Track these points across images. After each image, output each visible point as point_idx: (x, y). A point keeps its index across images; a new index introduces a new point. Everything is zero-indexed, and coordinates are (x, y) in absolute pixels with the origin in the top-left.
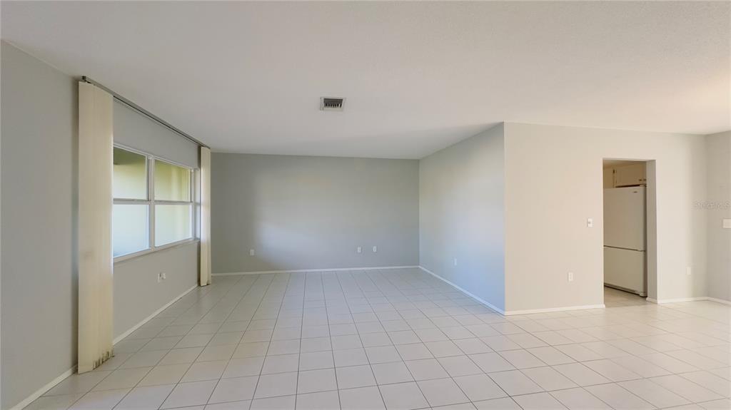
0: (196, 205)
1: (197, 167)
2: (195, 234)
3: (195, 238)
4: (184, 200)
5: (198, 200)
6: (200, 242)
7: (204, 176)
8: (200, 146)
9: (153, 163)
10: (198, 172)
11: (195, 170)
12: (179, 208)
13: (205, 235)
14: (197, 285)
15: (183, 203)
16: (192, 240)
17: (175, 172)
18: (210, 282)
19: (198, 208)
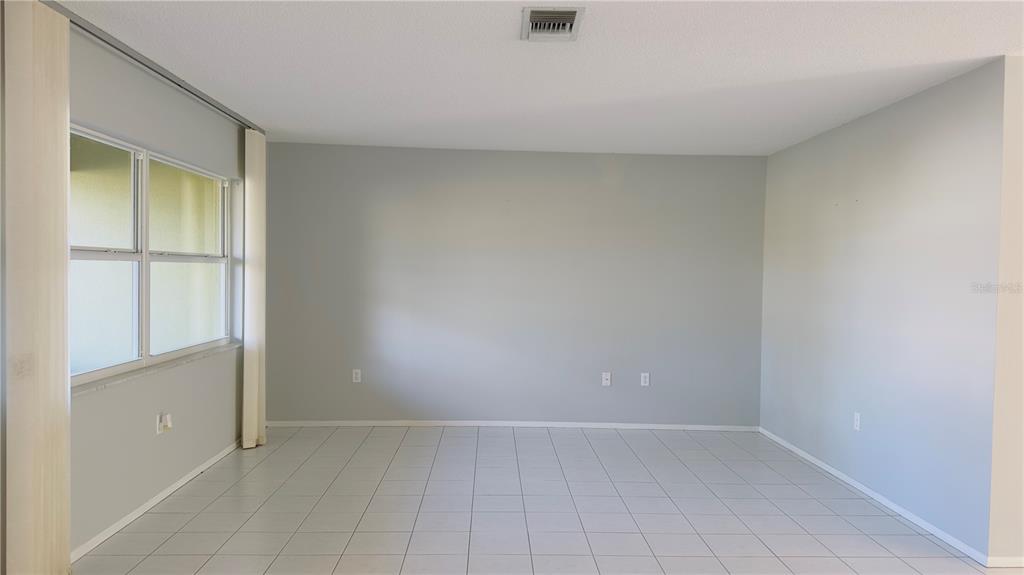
0: (235, 263)
1: (236, 175)
2: (232, 331)
3: (232, 340)
4: (206, 252)
5: (238, 253)
6: (242, 348)
7: (252, 197)
8: (243, 127)
9: (145, 168)
10: (239, 189)
11: (232, 182)
12: (198, 269)
13: (253, 332)
14: (234, 446)
15: (206, 258)
16: (224, 343)
17: (188, 189)
18: (263, 441)
19: (239, 269)
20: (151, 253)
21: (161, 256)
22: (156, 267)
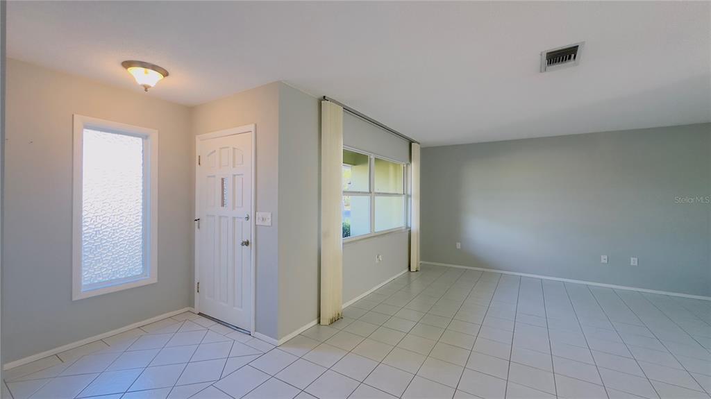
0: (408, 196)
1: (408, 162)
2: (407, 223)
3: (407, 228)
4: (398, 193)
5: (409, 193)
6: (410, 231)
7: (414, 169)
8: (411, 142)
10: (409, 167)
11: (407, 165)
12: (395, 198)
13: (415, 225)
14: (407, 270)
15: (397, 194)
16: (404, 228)
17: (391, 168)
18: (419, 270)
19: (410, 199)
20: (376, 193)
21: (379, 194)
22: (378, 198)
